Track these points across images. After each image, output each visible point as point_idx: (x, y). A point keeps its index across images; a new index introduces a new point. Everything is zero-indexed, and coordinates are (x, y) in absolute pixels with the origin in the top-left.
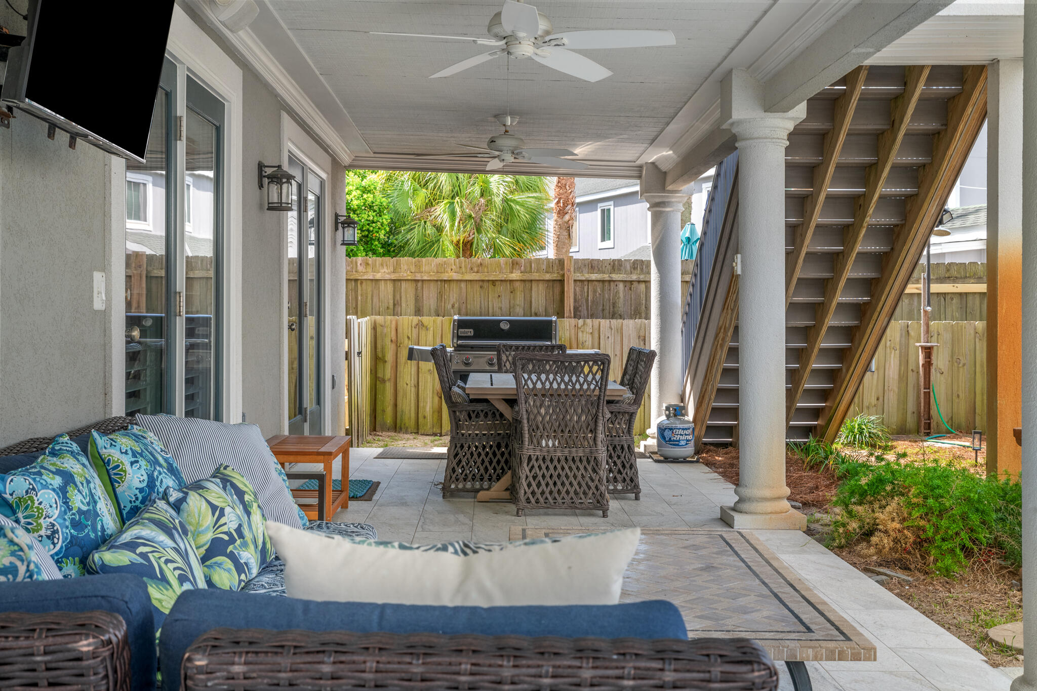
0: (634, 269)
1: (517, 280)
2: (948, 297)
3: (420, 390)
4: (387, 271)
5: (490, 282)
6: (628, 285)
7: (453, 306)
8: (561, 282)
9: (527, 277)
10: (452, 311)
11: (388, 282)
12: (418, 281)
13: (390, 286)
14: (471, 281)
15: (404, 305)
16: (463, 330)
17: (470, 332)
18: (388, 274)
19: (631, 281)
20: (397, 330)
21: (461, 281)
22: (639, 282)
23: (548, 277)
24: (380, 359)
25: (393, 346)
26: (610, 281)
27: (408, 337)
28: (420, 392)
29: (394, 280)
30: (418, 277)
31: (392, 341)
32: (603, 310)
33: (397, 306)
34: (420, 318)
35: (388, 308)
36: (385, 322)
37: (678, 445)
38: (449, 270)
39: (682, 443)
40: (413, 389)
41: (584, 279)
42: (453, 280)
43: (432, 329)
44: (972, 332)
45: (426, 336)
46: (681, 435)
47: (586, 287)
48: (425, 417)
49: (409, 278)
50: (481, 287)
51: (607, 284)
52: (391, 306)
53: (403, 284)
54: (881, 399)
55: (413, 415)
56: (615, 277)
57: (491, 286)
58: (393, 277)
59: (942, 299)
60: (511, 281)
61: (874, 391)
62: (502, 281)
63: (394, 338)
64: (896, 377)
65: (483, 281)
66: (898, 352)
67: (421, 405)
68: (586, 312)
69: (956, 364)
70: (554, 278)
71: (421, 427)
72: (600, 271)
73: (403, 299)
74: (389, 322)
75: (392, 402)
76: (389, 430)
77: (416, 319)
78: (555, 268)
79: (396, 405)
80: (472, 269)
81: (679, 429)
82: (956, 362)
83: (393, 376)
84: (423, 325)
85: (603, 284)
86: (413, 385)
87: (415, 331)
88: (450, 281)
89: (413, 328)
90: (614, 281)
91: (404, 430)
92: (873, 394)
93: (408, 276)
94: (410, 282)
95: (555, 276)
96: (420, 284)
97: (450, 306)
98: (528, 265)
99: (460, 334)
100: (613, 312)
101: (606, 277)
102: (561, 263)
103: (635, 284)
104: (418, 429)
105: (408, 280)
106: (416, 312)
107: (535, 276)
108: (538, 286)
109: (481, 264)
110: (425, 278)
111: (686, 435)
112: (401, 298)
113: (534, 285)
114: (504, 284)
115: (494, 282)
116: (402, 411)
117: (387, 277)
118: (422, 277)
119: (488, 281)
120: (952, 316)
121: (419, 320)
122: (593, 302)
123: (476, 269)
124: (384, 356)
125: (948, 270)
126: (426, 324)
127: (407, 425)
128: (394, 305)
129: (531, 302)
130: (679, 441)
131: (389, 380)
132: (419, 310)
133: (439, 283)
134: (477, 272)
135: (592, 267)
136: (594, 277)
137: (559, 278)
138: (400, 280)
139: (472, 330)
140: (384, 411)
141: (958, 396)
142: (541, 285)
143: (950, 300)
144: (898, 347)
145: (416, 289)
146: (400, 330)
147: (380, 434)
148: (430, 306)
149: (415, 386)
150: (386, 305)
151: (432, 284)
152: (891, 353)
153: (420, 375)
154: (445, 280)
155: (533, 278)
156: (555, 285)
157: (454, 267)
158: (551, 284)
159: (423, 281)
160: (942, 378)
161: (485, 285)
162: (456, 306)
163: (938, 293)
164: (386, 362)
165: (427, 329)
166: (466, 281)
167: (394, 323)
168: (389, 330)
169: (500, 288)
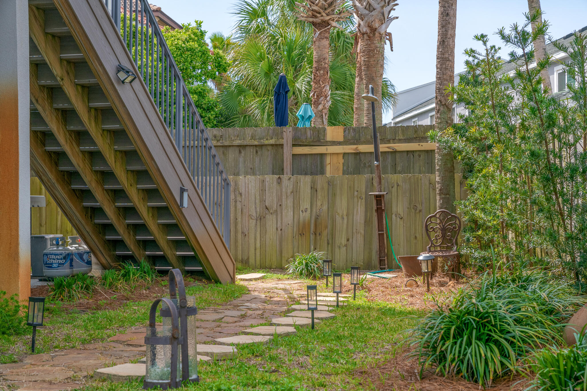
2: (416, 154)
37: (51, 267)
39: (54, 265)
44: (427, 183)
46: (53, 259)
54: (350, 240)
59: (412, 156)
61: (344, 233)
64: (363, 222)
66: (363, 200)
69: (413, 210)
81: (52, 254)
82: (414, 208)
92: (343, 236)
111: (57, 259)
120: (420, 170)
125: (416, 132)
130: (52, 264)
141: (416, 237)
143: (418, 157)
144: (364, 196)
152: (358, 202)
160: (402, 223)
163: (408, 151)
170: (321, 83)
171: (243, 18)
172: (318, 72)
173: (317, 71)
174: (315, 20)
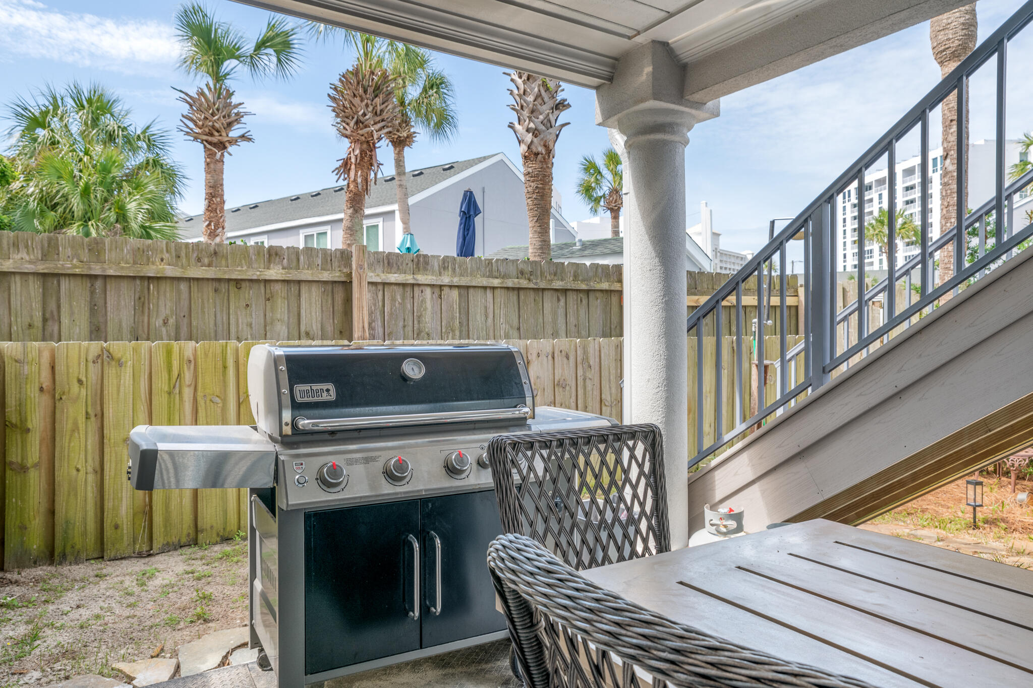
0: (444, 268)
1: (277, 281)
3: (106, 478)
4: (27, 258)
5: (232, 284)
6: (437, 290)
7: (165, 323)
8: (347, 285)
9: (294, 275)
10: (164, 330)
11: (31, 278)
12: (96, 277)
13: (35, 287)
14: (198, 279)
15: (65, 321)
16: (306, 387)
17: (327, 391)
18: (30, 262)
19: (441, 286)
20: (53, 368)
21: (179, 279)
22: (451, 287)
23: (326, 276)
24: (14, 426)
25: (45, 399)
26: (413, 285)
27: (80, 382)
28: (106, 482)
29: (44, 275)
30: (97, 270)
31: (41, 389)
32: (404, 326)
33: (50, 323)
34: (105, 345)
35: (30, 326)
36: (25, 353)
38: (158, 260)
40: (91, 478)
41: (379, 281)
42: (166, 278)
43: (130, 363)
45: (119, 377)
47: (380, 294)
48: (117, 527)
49: (77, 271)
50: (216, 291)
51: (409, 289)
52: (38, 321)
53: (65, 284)
55: (91, 526)
56: (422, 278)
57: (233, 289)
58: (41, 268)
60: (267, 282)
62: (251, 281)
63: (46, 384)
65: (219, 280)
67: (108, 505)
68: (380, 330)
70: (336, 279)
71: (108, 545)
72: (399, 270)
73: (63, 310)
74: (35, 354)
75: (44, 507)
76: (35, 563)
77: (95, 347)
78: (335, 264)
79: (52, 512)
80: (199, 260)
83: (45, 457)
84: (111, 357)
85: (404, 289)
86: (90, 469)
87: (94, 371)
88: (158, 279)
89: (91, 364)
90: (419, 285)
91: (70, 558)
93: (75, 267)
94: (79, 281)
95: (334, 275)
96: (99, 284)
97: (159, 323)
98: (294, 257)
99: (299, 399)
100: (419, 329)
101: (409, 278)
102: (344, 256)
103: (446, 290)
104: (102, 550)
105: (74, 275)
106: (91, 332)
107: (306, 274)
108: (310, 291)
109: (215, 253)
110: (111, 272)
112: (59, 307)
113: (304, 289)
114: (256, 286)
115: (238, 283)
116: (67, 522)
117: (29, 268)
118: (104, 270)
119: (229, 280)
121: (102, 349)
122: (391, 314)
123: (206, 261)
124: (23, 420)
126: (117, 354)
127: (78, 547)
128: (45, 320)
129: (299, 315)
131: (36, 465)
132: (98, 329)
133: (138, 282)
134: (209, 265)
135: (389, 263)
136: (393, 278)
137: (343, 279)
138: (58, 275)
139: (331, 386)
140: (23, 528)
142: (314, 288)
145: (92, 293)
146: (60, 368)
147: (14, 576)
148: (120, 322)
149: (95, 472)
150: (27, 320)
151: (124, 285)
153: (106, 450)
154: (149, 278)
155: (303, 277)
156: (336, 290)
157: (166, 256)
158: (329, 287)
159: (106, 277)
161: (223, 287)
162: (172, 321)
164: (28, 430)
165: (120, 364)
166: (189, 280)
167: (46, 355)
168: (35, 368)
169: (249, 293)
170: (218, 212)
171: (18, 124)
172: (214, 199)
173: (213, 197)
174: (210, 139)
